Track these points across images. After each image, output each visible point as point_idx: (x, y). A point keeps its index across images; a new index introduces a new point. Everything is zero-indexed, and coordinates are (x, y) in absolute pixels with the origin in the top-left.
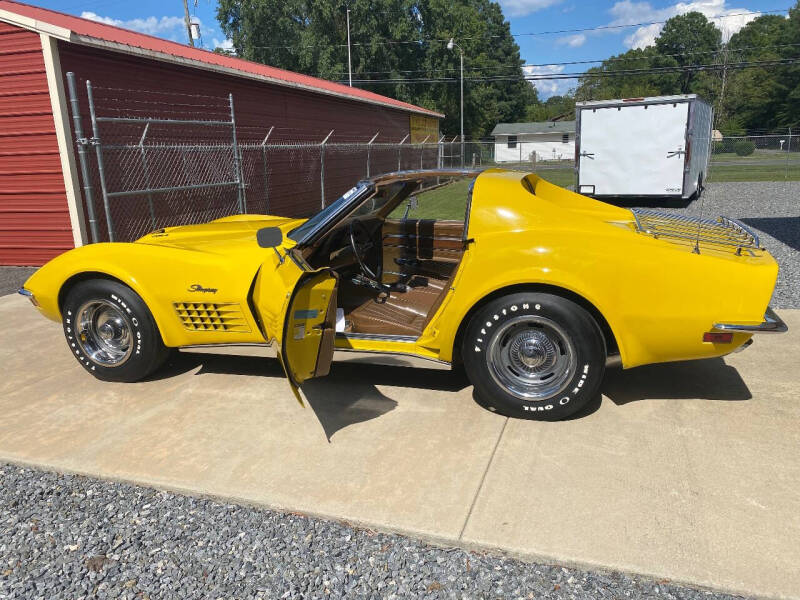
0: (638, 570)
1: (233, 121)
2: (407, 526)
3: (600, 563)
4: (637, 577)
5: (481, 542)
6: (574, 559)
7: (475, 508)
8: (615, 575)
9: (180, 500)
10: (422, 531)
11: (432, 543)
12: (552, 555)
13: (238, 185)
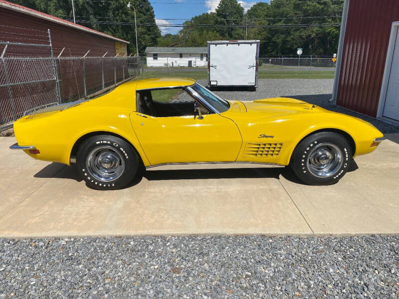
0: (379, 233)
1: (51, 45)
2: (290, 232)
3: (367, 232)
4: (380, 235)
5: (322, 233)
6: (357, 233)
7: (308, 222)
8: (373, 236)
9: (182, 239)
10: (298, 233)
11: (302, 237)
12: (349, 233)
13: (55, 80)
